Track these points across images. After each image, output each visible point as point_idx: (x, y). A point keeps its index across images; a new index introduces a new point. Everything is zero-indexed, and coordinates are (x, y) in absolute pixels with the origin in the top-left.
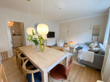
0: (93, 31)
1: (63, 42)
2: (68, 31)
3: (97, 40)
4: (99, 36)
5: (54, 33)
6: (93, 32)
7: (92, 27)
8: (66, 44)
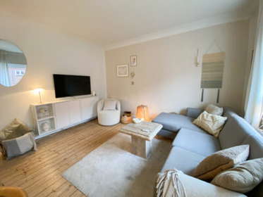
0: (203, 72)
1: (117, 109)
2: (133, 75)
3: (218, 102)
4: (221, 87)
5: (87, 79)
6: (202, 75)
7: (200, 60)
8: (128, 113)
